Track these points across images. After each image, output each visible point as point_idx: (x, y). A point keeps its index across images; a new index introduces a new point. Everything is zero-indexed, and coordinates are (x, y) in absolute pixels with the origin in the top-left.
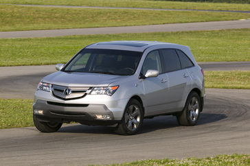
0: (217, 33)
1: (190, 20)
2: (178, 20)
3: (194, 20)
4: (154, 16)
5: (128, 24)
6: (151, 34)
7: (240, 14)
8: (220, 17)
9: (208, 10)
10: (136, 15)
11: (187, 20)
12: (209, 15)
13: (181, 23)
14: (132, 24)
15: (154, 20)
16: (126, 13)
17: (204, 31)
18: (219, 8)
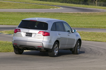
0: (44, 14)
1: (30, 8)
2: (25, 7)
3: (31, 8)
4: (14, 5)
5: (3, 8)
6: (17, 13)
7: (50, 6)
8: (42, 7)
9: (35, 4)
10: (6, 4)
11: (29, 8)
12: (37, 6)
13: (26, 8)
14: (5, 8)
15: (14, 7)
16: (1, 3)
17: (39, 13)
18: (40, 3)
